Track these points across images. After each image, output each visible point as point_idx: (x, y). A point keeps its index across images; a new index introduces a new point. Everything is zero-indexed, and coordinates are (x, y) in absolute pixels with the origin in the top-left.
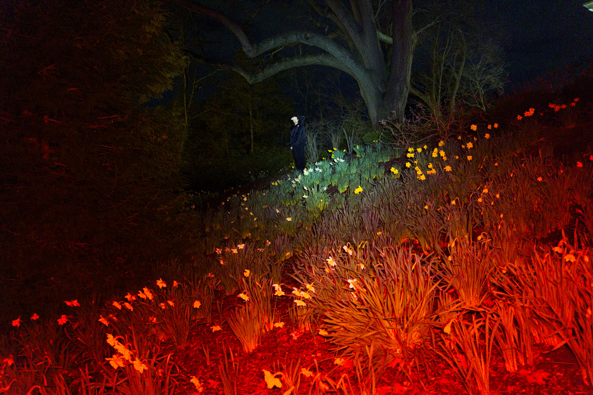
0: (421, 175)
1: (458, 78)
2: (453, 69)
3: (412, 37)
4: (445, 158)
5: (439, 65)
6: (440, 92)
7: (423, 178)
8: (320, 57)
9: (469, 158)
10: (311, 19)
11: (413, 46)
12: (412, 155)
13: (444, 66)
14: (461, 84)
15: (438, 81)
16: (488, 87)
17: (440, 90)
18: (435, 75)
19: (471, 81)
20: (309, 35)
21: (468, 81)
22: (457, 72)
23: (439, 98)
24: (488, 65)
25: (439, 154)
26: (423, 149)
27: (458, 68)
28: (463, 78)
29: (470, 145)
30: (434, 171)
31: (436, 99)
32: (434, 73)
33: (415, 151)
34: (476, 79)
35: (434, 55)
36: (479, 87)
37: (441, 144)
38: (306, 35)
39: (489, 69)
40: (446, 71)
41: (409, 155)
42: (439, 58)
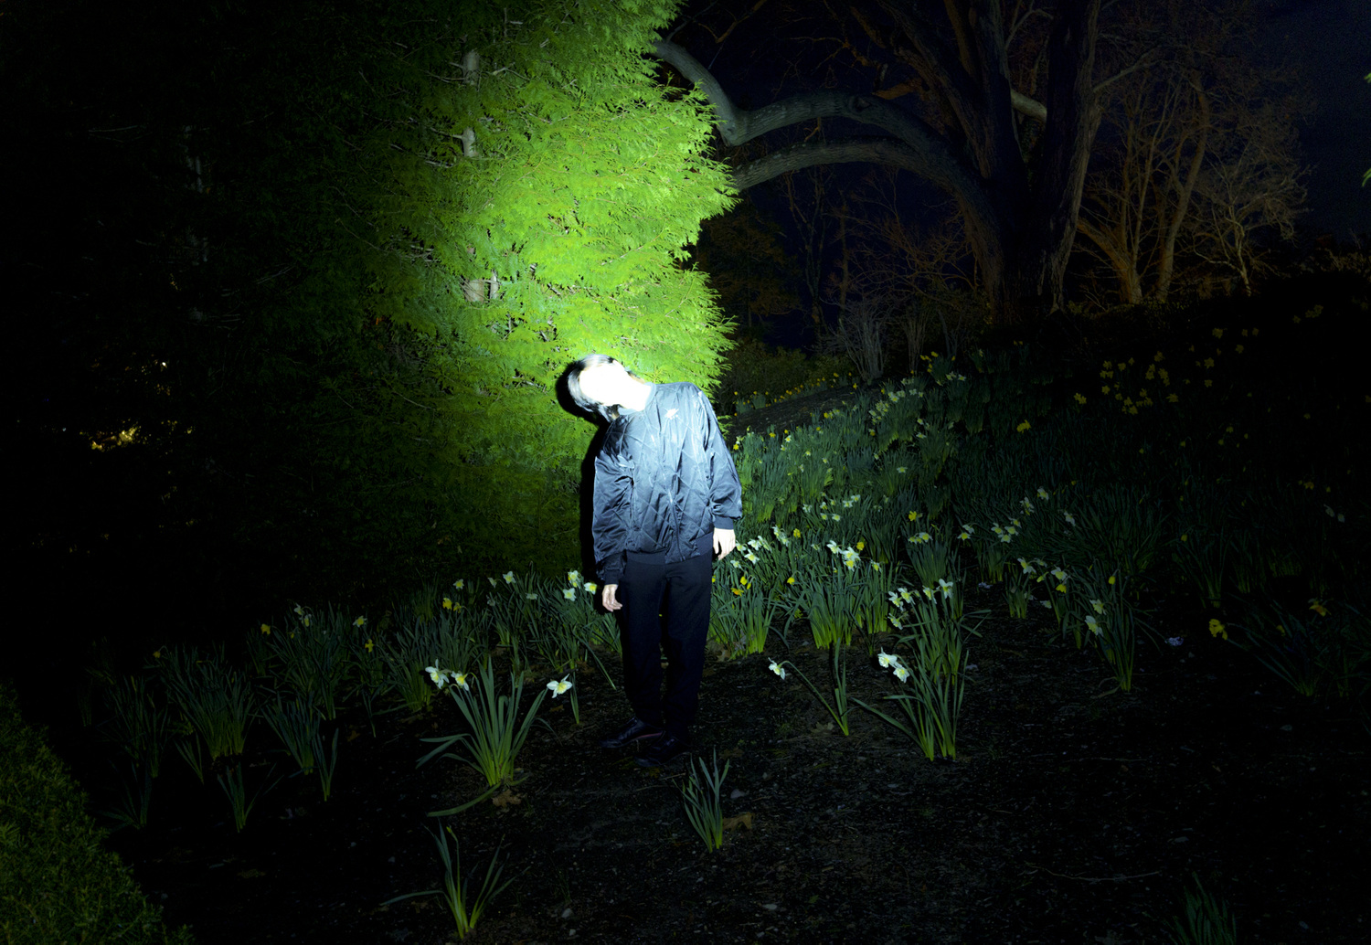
0: (1131, 406)
1: (1185, 195)
2: (1174, 171)
3: (1092, 113)
4: (1167, 382)
5: (1142, 160)
6: (1138, 228)
7: (1133, 410)
8: (879, 147)
9: (1208, 383)
10: (846, 45)
11: (1091, 135)
12: (1111, 374)
13: (1154, 164)
14: (1192, 209)
15: (1135, 199)
16: (1256, 221)
17: (1139, 224)
18: (1128, 185)
19: (1217, 206)
20: (862, 102)
21: (1209, 203)
22: (1184, 182)
23: (1138, 241)
24: (1259, 167)
25: (1156, 374)
26: (1128, 365)
27: (1184, 172)
28: (1196, 196)
29: (1210, 363)
30: (1149, 401)
31: (1129, 241)
32: (1126, 177)
33: (1115, 368)
34: (1227, 201)
35: (1130, 138)
36: (1234, 221)
37: (1159, 357)
38: (856, 101)
39: (1261, 177)
40: (1158, 178)
41: (1103, 374)
42: (1142, 144)
